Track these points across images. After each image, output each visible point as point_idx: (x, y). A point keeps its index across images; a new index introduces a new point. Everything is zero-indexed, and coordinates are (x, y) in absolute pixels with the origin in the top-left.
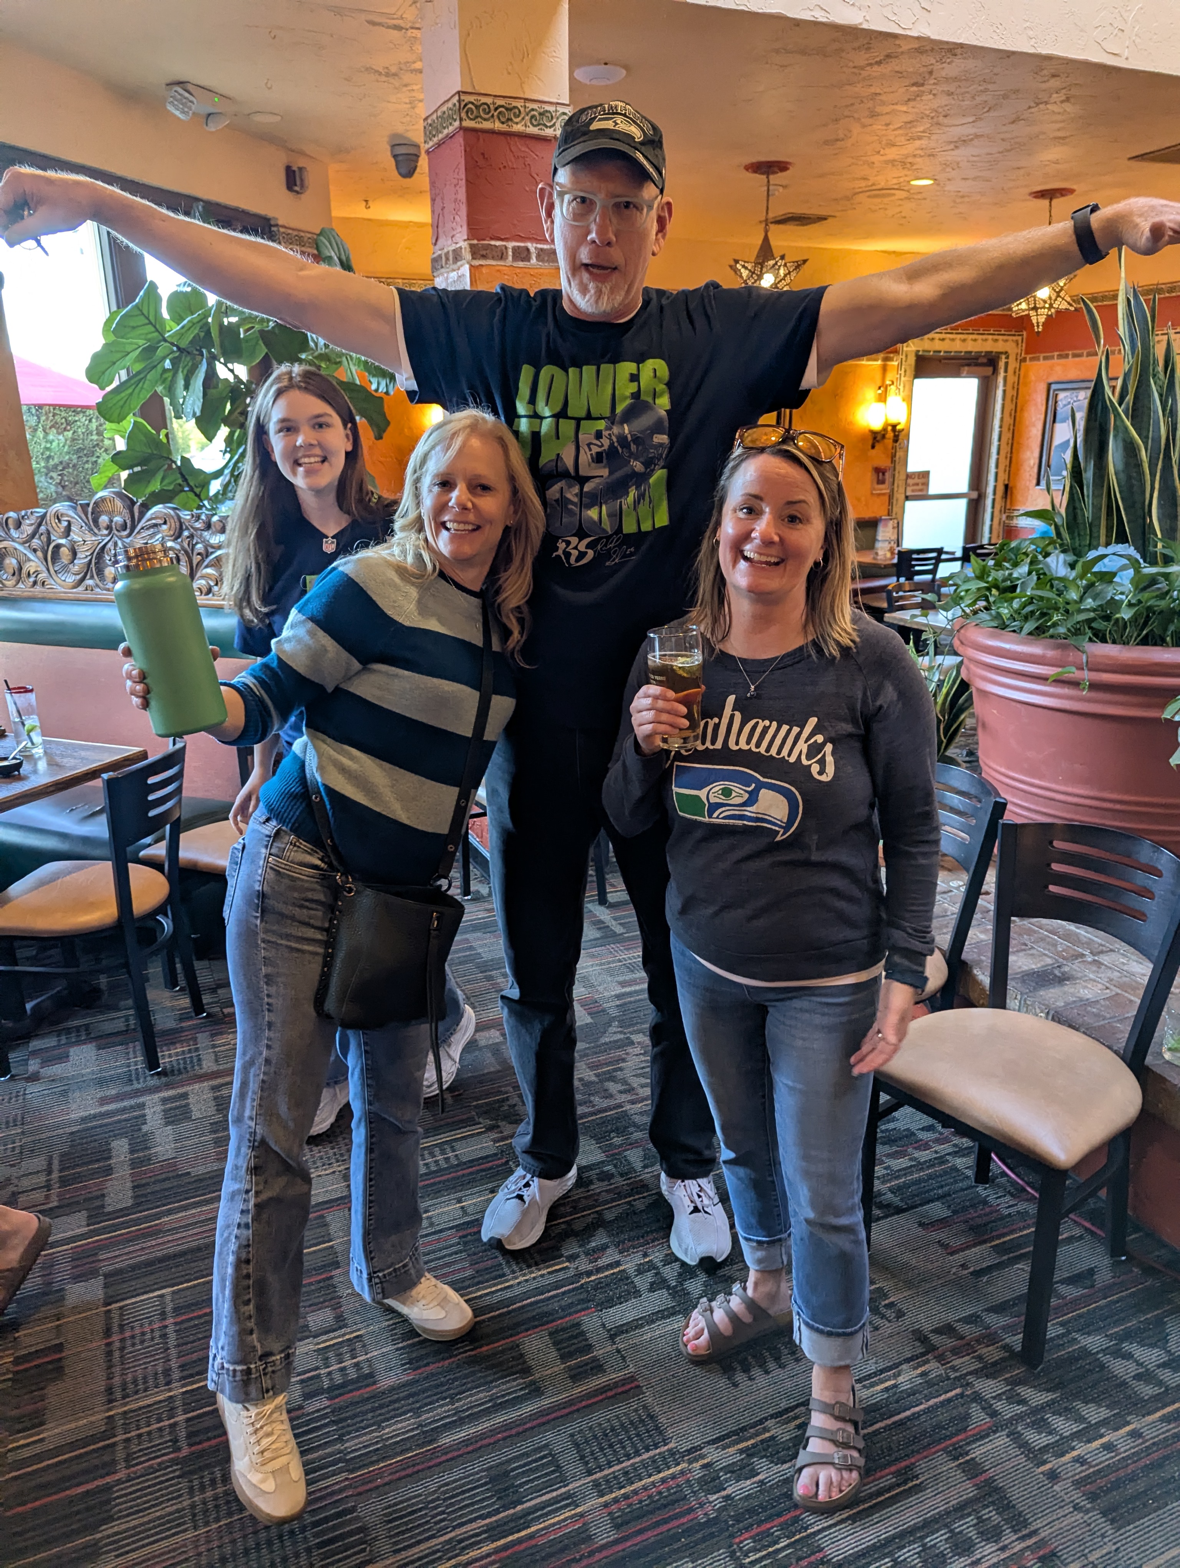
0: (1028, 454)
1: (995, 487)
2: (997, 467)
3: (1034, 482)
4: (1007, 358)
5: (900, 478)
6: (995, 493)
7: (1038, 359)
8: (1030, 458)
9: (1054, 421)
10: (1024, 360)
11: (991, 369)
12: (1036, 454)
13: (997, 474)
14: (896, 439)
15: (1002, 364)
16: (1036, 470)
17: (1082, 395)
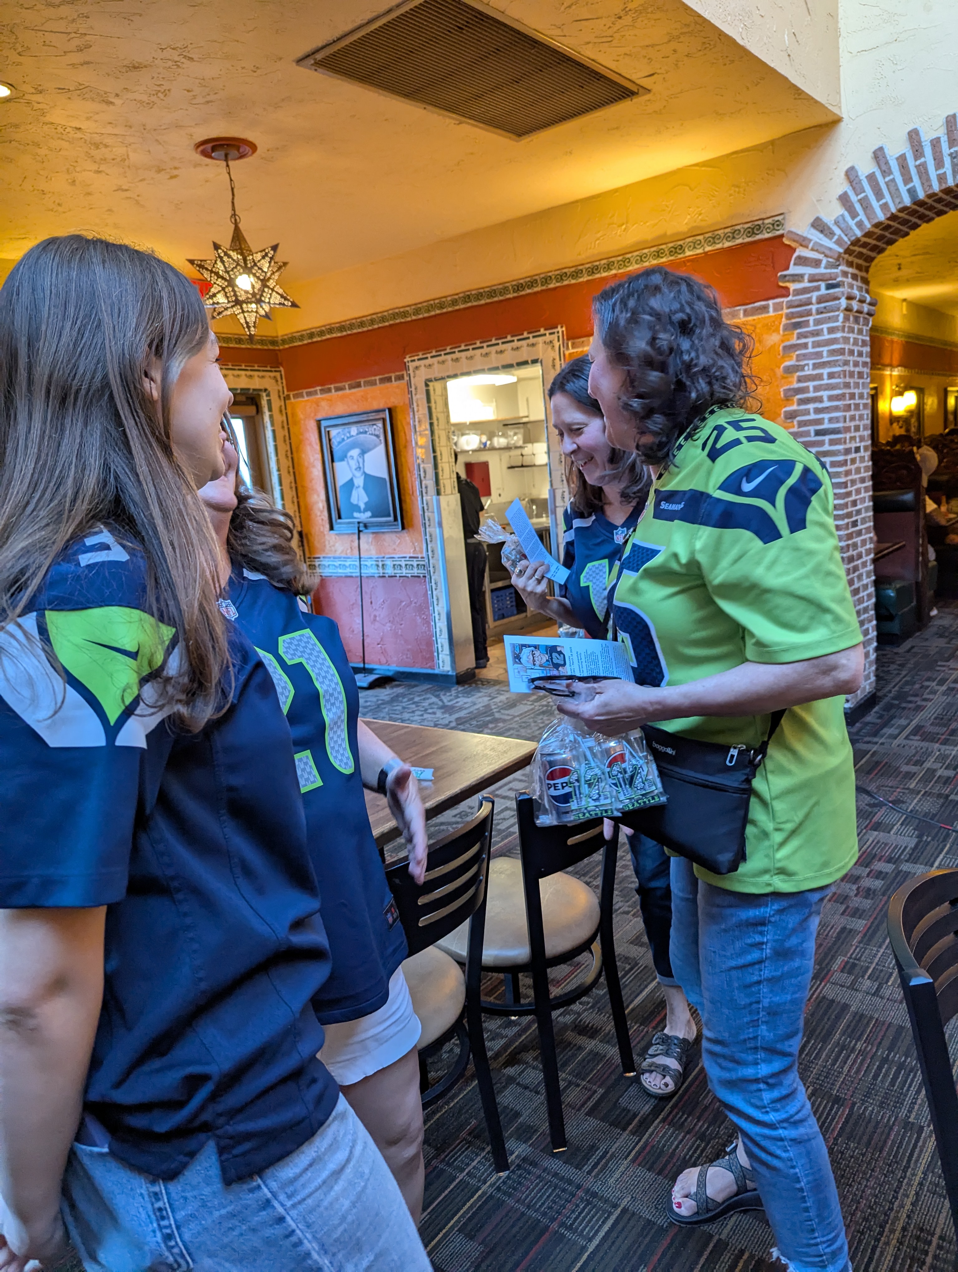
0: (315, 496)
3: (327, 526)
4: (268, 395)
7: (302, 396)
8: (318, 501)
9: (333, 461)
10: (287, 398)
11: (253, 409)
12: (324, 496)
15: (264, 403)
16: (326, 513)
17: (354, 430)
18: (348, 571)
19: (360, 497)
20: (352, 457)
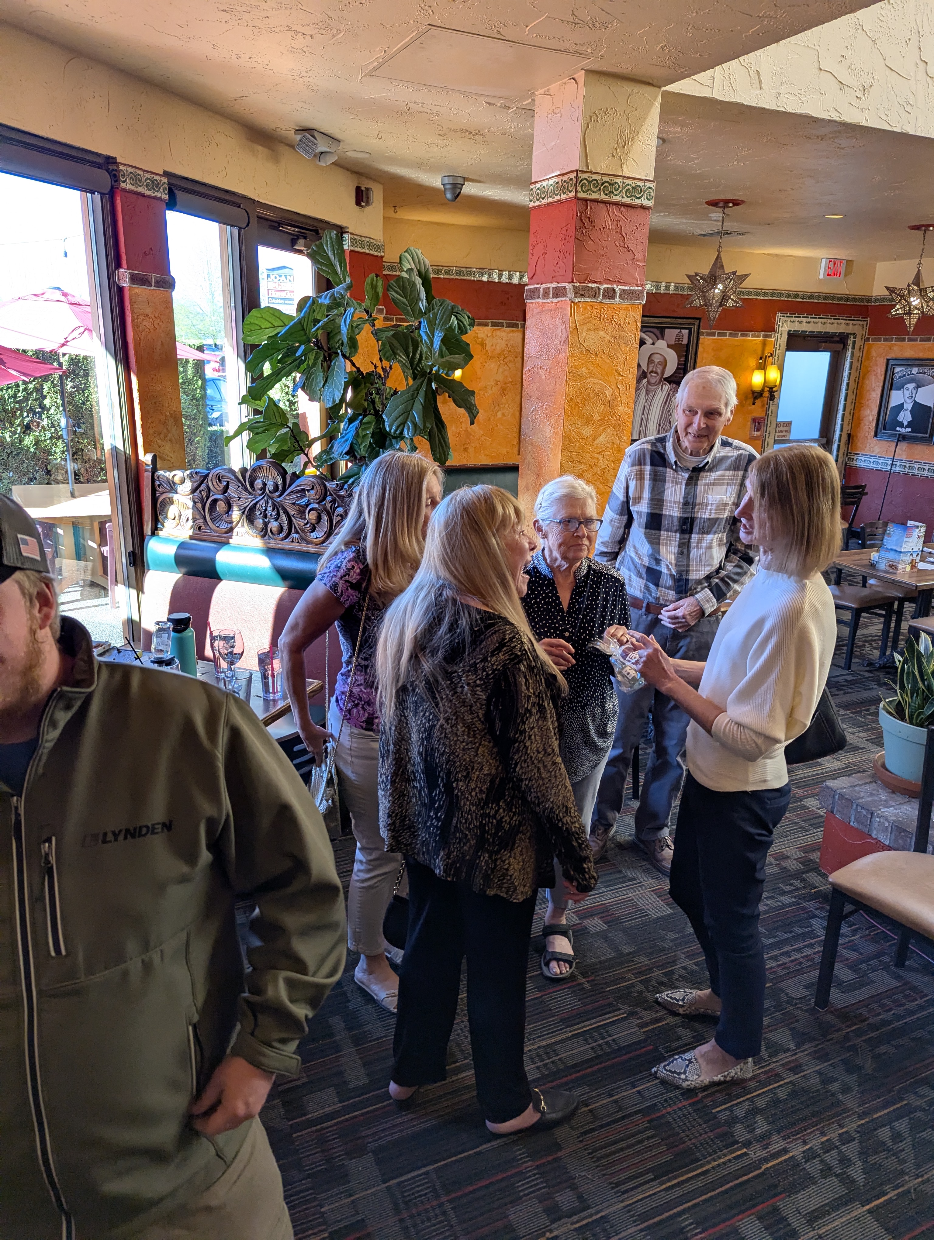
0: (868, 412)
1: (841, 435)
2: (843, 420)
3: (873, 434)
4: (855, 337)
5: (771, 429)
6: (840, 440)
7: (879, 340)
8: (870, 415)
9: (891, 389)
10: (868, 339)
11: (842, 345)
12: (875, 412)
13: (842, 426)
14: (772, 398)
15: (850, 342)
16: (874, 424)
17: (915, 370)
18: (879, 467)
19: (905, 417)
20: (908, 389)
